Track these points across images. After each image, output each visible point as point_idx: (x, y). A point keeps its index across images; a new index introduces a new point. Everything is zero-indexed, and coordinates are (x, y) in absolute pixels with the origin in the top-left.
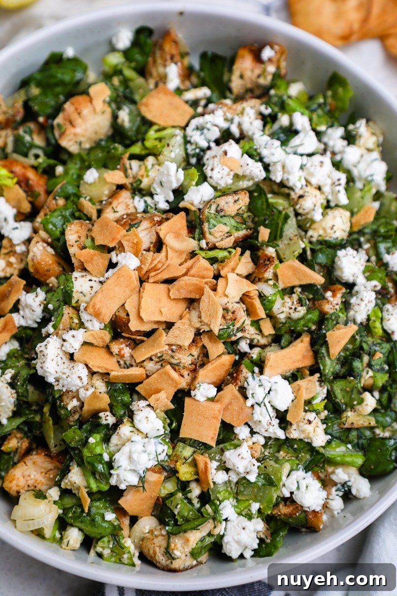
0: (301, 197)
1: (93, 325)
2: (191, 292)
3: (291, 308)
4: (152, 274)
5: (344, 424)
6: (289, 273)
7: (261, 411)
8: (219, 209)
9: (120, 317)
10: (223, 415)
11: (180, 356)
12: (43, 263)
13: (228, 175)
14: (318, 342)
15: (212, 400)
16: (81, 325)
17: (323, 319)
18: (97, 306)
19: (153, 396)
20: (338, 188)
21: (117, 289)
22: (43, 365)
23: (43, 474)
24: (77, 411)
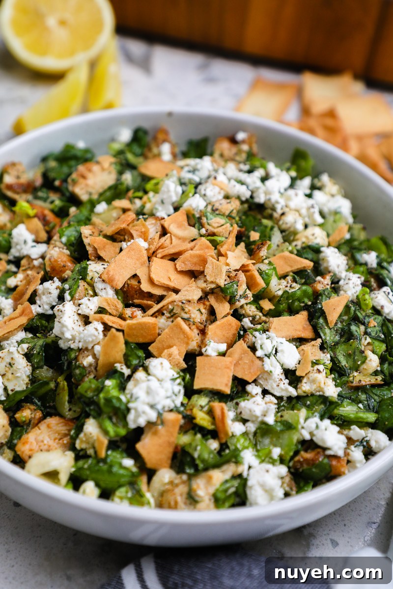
0: (283, 214)
1: (107, 293)
2: (195, 264)
3: (287, 286)
4: (160, 251)
5: (352, 382)
6: (282, 263)
7: (271, 362)
8: (214, 208)
9: (131, 285)
10: (235, 371)
11: (190, 308)
12: (59, 260)
13: (219, 193)
14: (315, 315)
15: (223, 354)
16: (95, 294)
17: (317, 296)
18: (111, 273)
19: (166, 351)
20: (312, 210)
21: (128, 260)
22: (61, 320)
23: (57, 441)
24: (92, 371)
